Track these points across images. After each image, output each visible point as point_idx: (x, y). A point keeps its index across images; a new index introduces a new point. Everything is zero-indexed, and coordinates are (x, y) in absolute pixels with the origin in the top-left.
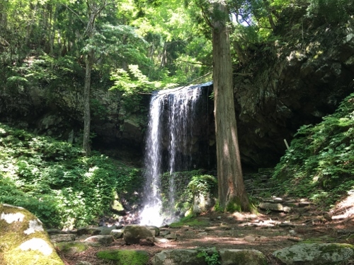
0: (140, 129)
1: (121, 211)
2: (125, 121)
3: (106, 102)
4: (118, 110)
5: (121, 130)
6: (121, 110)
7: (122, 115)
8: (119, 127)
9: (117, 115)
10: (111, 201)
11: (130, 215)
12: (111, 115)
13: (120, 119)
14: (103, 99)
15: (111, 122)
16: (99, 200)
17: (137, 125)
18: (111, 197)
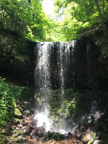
0: (25, 63)
1: (20, 116)
2: (16, 57)
3: (4, 43)
4: (11, 50)
5: (11, 63)
6: (13, 50)
7: (14, 54)
8: (10, 61)
9: (10, 53)
10: (13, 109)
11: (26, 118)
12: (6, 53)
13: (12, 55)
14: (2, 41)
15: (5, 57)
16: (5, 109)
17: (23, 61)
18: (13, 106)
